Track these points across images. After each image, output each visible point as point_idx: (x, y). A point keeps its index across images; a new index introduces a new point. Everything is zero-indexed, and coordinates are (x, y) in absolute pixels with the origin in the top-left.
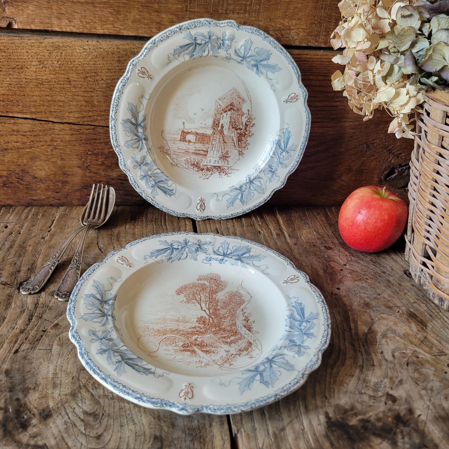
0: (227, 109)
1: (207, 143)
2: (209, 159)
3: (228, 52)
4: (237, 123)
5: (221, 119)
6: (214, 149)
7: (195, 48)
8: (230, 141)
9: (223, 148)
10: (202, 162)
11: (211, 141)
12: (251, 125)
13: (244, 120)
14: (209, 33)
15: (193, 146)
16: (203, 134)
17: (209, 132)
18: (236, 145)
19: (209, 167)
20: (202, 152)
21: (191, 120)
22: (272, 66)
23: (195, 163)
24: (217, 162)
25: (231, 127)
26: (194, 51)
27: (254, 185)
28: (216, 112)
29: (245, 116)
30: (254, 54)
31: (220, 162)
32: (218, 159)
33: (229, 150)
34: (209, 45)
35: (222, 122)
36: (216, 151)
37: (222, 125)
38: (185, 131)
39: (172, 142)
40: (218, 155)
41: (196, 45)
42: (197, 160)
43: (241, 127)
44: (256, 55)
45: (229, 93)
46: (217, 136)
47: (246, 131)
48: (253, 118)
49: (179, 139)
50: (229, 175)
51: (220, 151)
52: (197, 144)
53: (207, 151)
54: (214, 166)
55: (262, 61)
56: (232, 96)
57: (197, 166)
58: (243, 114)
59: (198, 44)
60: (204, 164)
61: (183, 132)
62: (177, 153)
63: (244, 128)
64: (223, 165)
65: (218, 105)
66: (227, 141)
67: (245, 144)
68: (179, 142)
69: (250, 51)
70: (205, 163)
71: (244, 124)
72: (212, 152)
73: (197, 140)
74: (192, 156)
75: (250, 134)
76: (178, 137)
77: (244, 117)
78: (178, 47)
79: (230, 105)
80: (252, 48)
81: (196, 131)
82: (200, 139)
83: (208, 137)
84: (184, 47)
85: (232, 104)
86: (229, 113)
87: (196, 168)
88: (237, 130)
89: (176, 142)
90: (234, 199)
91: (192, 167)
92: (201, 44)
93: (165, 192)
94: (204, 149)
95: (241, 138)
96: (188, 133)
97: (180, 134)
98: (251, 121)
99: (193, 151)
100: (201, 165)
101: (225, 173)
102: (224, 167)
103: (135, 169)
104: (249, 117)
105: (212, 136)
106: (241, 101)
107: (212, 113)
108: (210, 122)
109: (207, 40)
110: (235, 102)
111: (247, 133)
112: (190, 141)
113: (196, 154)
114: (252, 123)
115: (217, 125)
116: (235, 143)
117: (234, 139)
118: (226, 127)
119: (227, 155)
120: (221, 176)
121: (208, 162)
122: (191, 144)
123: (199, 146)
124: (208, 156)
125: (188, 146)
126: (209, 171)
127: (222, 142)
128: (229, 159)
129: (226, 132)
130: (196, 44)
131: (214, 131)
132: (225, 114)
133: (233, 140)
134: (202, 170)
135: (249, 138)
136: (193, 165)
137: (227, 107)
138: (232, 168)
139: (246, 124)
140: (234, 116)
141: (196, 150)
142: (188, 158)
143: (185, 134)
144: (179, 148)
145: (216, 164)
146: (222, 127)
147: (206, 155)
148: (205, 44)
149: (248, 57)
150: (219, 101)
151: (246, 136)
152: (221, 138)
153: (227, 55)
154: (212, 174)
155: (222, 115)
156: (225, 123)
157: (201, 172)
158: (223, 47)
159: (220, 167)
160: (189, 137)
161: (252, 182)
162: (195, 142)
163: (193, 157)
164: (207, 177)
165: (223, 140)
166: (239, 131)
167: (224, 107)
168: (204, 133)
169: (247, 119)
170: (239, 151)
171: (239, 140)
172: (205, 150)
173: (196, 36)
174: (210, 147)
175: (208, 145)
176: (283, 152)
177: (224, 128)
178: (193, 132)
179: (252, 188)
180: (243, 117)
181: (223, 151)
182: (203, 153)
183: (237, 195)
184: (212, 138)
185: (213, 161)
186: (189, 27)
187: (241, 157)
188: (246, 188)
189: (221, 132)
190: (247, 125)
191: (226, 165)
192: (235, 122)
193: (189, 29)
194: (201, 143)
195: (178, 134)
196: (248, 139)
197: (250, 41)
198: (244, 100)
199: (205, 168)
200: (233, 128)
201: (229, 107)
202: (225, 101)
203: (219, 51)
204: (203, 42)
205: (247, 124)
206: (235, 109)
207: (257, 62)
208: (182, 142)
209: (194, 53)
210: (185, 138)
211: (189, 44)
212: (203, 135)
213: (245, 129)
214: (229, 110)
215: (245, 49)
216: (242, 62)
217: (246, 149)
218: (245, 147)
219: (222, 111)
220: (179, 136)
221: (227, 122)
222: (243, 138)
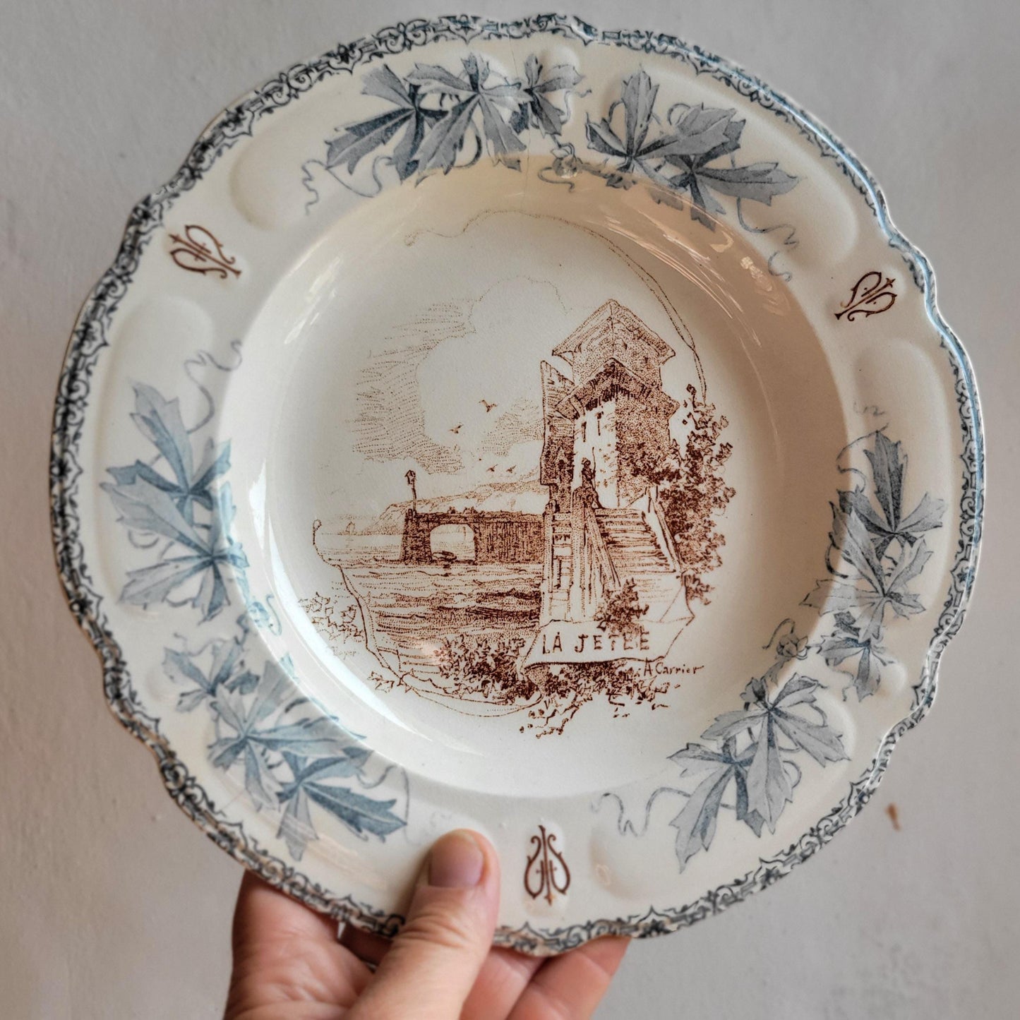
0: (598, 394)
1: (532, 557)
2: (550, 631)
3: (561, 140)
4: (650, 448)
5: (579, 436)
6: (565, 581)
7: (418, 135)
8: (636, 533)
9: (607, 571)
10: (523, 651)
11: (548, 545)
12: (716, 450)
13: (680, 431)
14: (467, 63)
15: (469, 578)
16: (504, 514)
17: (533, 503)
18: (664, 549)
19: (555, 670)
20: (513, 604)
21: (441, 459)
22: (756, 174)
23: (490, 660)
24: (589, 643)
25: (627, 471)
26: (414, 150)
27: (789, 725)
28: (549, 410)
29: (682, 413)
30: (672, 131)
31: (605, 641)
32: (591, 629)
33: (636, 577)
34: (478, 116)
35: (582, 451)
36: (576, 590)
37: (586, 463)
38: (421, 510)
39: (365, 572)
40: (591, 610)
41: (419, 121)
42: (494, 647)
43: (674, 465)
44: (682, 137)
45: (594, 323)
46: (573, 518)
47: (700, 481)
48: (716, 419)
49: (397, 554)
50: (659, 699)
51: (598, 588)
52: (486, 567)
53: (537, 596)
54: (583, 667)
55: (710, 155)
56: (610, 336)
57: (498, 677)
58: (670, 409)
59: (426, 112)
60: (529, 662)
61: (412, 516)
62: (397, 623)
63: (684, 470)
64: (619, 653)
65: (555, 378)
66: (620, 537)
67: (705, 544)
68: (401, 567)
69: (653, 121)
70: (536, 657)
71: (683, 452)
72: (560, 595)
73: (483, 545)
74: (468, 630)
75: (720, 494)
76: (394, 545)
77: (675, 421)
78: (343, 132)
79: (607, 373)
80: (660, 109)
81: (471, 503)
82: (497, 543)
83: (532, 529)
84: (369, 131)
85: (613, 370)
86: (609, 407)
87: (498, 686)
88: (656, 479)
89: (387, 569)
90: (704, 809)
91: (477, 683)
92: (443, 113)
93: (353, 821)
94: (519, 588)
95: (684, 517)
96: (437, 519)
97: (401, 526)
98: (710, 432)
99: (472, 603)
100: (519, 665)
101: (636, 695)
102: (629, 664)
103: (189, 709)
104: (697, 417)
105: (549, 520)
106: (651, 353)
107: (534, 415)
108: (529, 456)
109: (464, 96)
110: (626, 359)
111: (702, 488)
112: (448, 559)
113: (488, 614)
114: (718, 442)
115: (566, 468)
116: (661, 541)
117: (653, 521)
118: (605, 471)
119: (633, 604)
120: (622, 711)
121: (549, 646)
122: (455, 569)
123: (497, 575)
124: (544, 618)
125: (444, 582)
126: (562, 694)
127: (600, 542)
128: (642, 621)
129: (607, 496)
130: (421, 114)
131: (556, 496)
132: (590, 416)
133: (648, 529)
134: (527, 690)
135: (716, 510)
136: (481, 669)
137: (595, 382)
138: (666, 662)
139: (690, 448)
140: (634, 421)
141: (486, 597)
142: (451, 637)
143: (423, 526)
144: (402, 598)
145: (589, 655)
146: (588, 474)
147: (534, 615)
148: (458, 110)
149: (648, 150)
150: (556, 362)
151: (702, 503)
152: (592, 526)
153: (560, 153)
154: (574, 707)
155: (579, 422)
156: (599, 456)
157: (520, 701)
158: (534, 119)
159: (607, 665)
160: (445, 538)
161: (780, 714)
162: (472, 556)
163: (476, 630)
164: (556, 722)
165: (604, 535)
166: (666, 485)
167: (580, 383)
168: (507, 509)
169: (691, 426)
170: (685, 579)
171: (676, 526)
172: (528, 590)
173: (415, 82)
174: (547, 573)
175: (532, 567)
176: (886, 544)
177: (599, 477)
178: (459, 509)
179: (782, 740)
180: (672, 419)
181: (610, 586)
182: (519, 608)
183: (717, 788)
184: (549, 533)
185: (570, 641)
186: (382, 48)
187: (696, 603)
188: (754, 746)
189: (589, 498)
190: (695, 455)
191: (636, 653)
192: (641, 446)
193: (380, 55)
194: (502, 558)
195: (388, 531)
196: (712, 518)
197: (644, 82)
198: (661, 347)
199: (538, 677)
200: (636, 472)
201: (605, 385)
202: (581, 358)
203: (525, 136)
204: (448, 105)
205: (697, 447)
206: (632, 387)
207: (689, 164)
208: (413, 568)
209: (416, 157)
210: (426, 543)
211: (389, 116)
212: (509, 523)
213: (694, 472)
214: (607, 397)
215: (629, 115)
216: (626, 176)
217: (714, 562)
218: (706, 556)
219: (576, 405)
220: (397, 540)
221: (606, 451)
222: (690, 513)
